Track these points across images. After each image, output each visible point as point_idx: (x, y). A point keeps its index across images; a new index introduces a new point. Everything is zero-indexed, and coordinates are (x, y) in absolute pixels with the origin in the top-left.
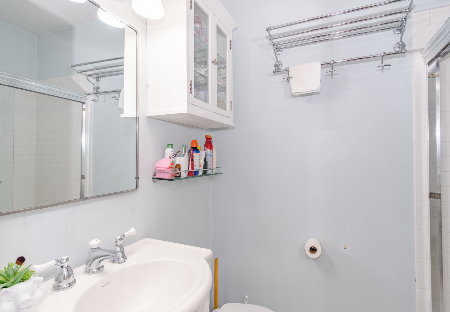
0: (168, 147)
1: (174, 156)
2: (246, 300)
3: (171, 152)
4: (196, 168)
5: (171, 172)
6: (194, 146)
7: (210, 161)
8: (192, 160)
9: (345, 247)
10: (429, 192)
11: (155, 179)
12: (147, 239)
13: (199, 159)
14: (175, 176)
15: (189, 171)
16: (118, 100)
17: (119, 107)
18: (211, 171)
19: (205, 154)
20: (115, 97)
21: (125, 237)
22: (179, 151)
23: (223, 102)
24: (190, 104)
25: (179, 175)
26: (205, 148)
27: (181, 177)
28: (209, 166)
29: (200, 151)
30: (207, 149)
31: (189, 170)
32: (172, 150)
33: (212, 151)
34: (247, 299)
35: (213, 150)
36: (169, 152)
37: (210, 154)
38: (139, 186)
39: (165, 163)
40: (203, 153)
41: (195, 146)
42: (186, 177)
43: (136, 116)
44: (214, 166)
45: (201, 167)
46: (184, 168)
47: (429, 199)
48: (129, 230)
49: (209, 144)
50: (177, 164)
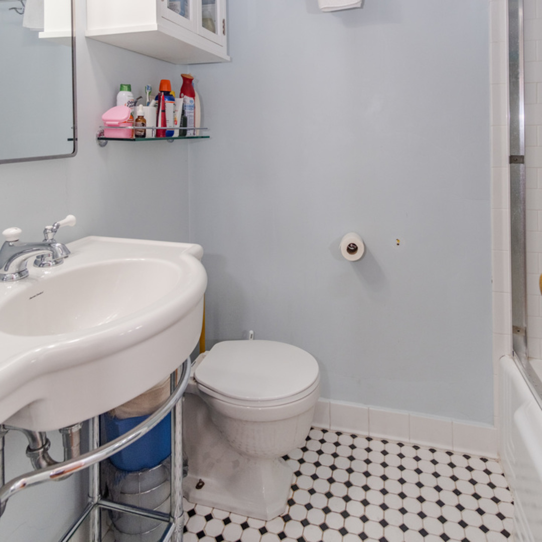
0: (121, 89)
1: (133, 104)
2: (250, 336)
3: (127, 97)
4: (170, 125)
5: (130, 127)
6: (166, 90)
7: (191, 116)
8: (164, 111)
9: (398, 243)
10: (509, 155)
11: (102, 139)
12: (93, 238)
13: (173, 111)
14: (136, 136)
15: (157, 128)
16: (21, 14)
17: (24, 26)
18: (192, 132)
19: (183, 104)
20: (15, 8)
21: (60, 227)
22: (141, 97)
23: (211, 20)
24: (160, 17)
25: (142, 134)
26: (182, 94)
27: (147, 137)
28: (190, 125)
29: (176, 99)
30: (185, 97)
31: (157, 126)
32: (129, 93)
33: (194, 99)
34: (252, 335)
35: (195, 97)
36: (125, 96)
37: (190, 104)
38: (77, 150)
39: (120, 113)
40: (179, 102)
41: (168, 88)
42: (154, 137)
43: (70, 36)
44: (198, 125)
45: (176, 124)
46: (151, 122)
47: (509, 165)
48: (64, 218)
49: (188, 87)
50: (139, 117)
